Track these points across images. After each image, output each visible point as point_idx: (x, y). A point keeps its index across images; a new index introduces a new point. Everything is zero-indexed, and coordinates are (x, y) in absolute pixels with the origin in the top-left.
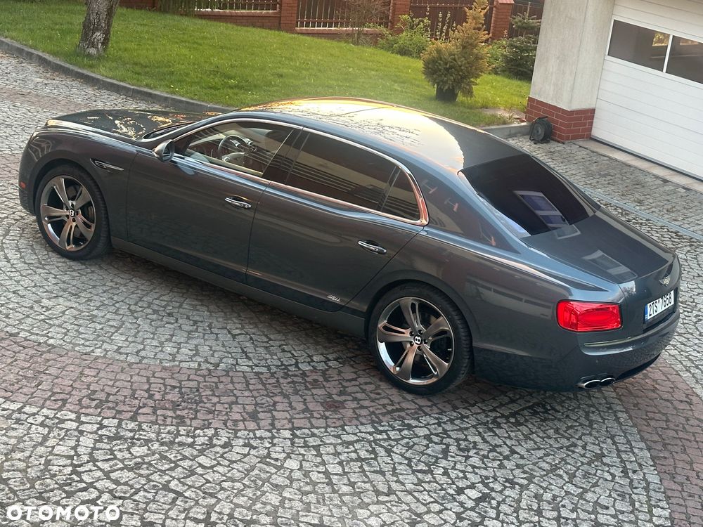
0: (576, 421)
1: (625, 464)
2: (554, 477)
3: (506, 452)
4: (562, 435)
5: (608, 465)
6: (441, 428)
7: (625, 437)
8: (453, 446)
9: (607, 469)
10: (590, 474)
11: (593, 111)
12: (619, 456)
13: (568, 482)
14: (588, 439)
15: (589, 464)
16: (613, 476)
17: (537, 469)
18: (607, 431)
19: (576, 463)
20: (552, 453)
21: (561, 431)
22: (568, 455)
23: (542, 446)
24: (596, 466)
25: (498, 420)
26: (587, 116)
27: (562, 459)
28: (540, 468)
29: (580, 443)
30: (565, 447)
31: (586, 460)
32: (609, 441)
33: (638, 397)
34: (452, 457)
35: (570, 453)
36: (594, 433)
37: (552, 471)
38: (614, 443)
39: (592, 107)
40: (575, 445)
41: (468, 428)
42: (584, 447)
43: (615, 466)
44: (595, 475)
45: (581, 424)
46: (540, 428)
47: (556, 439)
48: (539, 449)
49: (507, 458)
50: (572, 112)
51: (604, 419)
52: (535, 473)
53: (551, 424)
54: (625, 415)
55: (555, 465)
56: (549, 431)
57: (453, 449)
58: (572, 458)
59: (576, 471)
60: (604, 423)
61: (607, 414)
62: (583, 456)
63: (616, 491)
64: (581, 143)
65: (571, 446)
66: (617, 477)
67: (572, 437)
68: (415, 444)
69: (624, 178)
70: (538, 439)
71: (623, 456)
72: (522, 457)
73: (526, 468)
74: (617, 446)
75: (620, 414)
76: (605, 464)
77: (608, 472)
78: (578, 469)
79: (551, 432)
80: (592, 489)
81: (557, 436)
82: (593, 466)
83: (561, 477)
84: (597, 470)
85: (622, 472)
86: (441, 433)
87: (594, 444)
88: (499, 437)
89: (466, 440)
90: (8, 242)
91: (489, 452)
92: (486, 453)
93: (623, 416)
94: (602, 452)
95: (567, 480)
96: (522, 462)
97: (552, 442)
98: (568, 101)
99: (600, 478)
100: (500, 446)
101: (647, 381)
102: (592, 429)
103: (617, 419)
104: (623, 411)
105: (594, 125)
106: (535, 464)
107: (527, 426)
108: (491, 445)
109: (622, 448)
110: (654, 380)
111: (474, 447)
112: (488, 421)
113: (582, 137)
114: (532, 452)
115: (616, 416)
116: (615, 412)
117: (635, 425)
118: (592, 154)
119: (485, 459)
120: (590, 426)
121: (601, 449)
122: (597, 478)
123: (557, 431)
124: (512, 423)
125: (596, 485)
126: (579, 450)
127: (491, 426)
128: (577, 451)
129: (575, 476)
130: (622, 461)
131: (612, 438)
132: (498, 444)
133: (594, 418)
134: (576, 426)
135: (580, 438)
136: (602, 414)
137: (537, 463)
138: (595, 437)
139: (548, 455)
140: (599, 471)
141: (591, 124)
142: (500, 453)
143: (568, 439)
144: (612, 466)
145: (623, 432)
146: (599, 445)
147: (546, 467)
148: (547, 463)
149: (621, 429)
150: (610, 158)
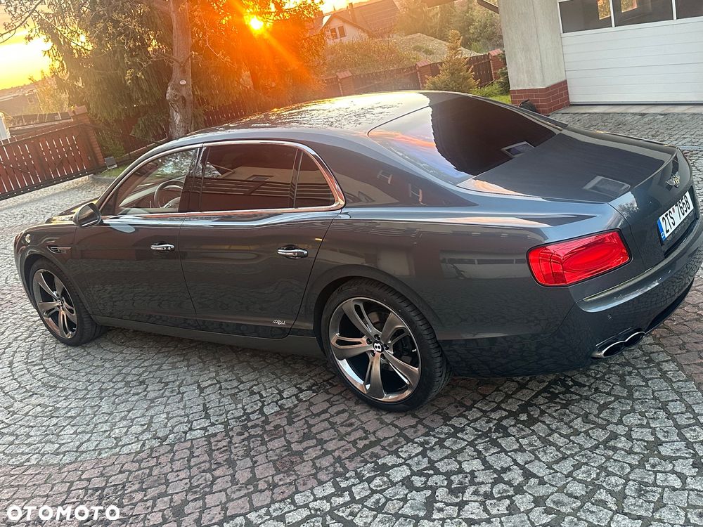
0: (609, 394)
1: (694, 450)
2: (594, 508)
3: (516, 476)
4: (594, 423)
5: (671, 459)
6: (426, 460)
7: (682, 400)
8: (441, 489)
9: (670, 467)
10: (647, 484)
11: (565, 82)
12: (682, 437)
13: (616, 512)
14: (631, 419)
15: (641, 465)
16: (682, 477)
17: (565, 499)
18: (655, 398)
19: (622, 468)
20: (585, 460)
21: (592, 417)
22: (608, 458)
23: (569, 453)
24: (653, 466)
25: (504, 423)
26: (562, 87)
27: (601, 468)
28: (570, 495)
29: (621, 430)
30: (603, 443)
31: (634, 460)
32: (662, 414)
33: (681, 334)
34: (440, 510)
35: (610, 453)
36: (638, 407)
37: (589, 496)
38: (670, 416)
39: (563, 79)
40: (614, 436)
41: (463, 448)
42: (629, 437)
43: (680, 457)
44: (655, 484)
45: (617, 398)
46: (562, 420)
47: (587, 433)
48: (564, 458)
49: (519, 490)
50: (547, 89)
51: (646, 380)
52: (563, 510)
53: (576, 409)
54: (672, 366)
55: (592, 483)
56: (575, 422)
57: (441, 493)
58: (615, 460)
59: (625, 485)
60: (647, 386)
61: (648, 371)
62: (630, 452)
63: (695, 507)
64: (563, 111)
65: (609, 439)
66: (689, 479)
67: (609, 423)
68: (388, 500)
69: (606, 124)
70: (561, 441)
71: (688, 435)
72: (542, 482)
73: (549, 503)
74: (674, 420)
75: (665, 367)
76: (665, 458)
77: (673, 472)
78: (628, 480)
79: (578, 423)
80: (657, 516)
81: (588, 426)
82: (648, 467)
83: (603, 503)
84: (655, 473)
85: (694, 465)
86: (425, 469)
87: (641, 426)
88: (506, 453)
89: (460, 471)
91: (493, 485)
92: (487, 488)
93: (670, 367)
94: (656, 437)
95: (614, 508)
96: (542, 491)
97: (580, 440)
98: (540, 81)
99: (663, 488)
100: (509, 469)
101: (686, 309)
102: (634, 400)
103: (664, 375)
104: (667, 361)
105: (570, 93)
106: (561, 490)
107: (544, 422)
108: (495, 471)
109: (682, 420)
110: (694, 306)
111: (472, 483)
112: (490, 428)
113: (561, 107)
114: (555, 467)
115: (660, 370)
116: (659, 364)
117: (690, 378)
118: (574, 116)
119: (488, 502)
120: (630, 396)
121: (653, 433)
122: (659, 490)
123: (586, 419)
124: (523, 423)
125: (660, 505)
126: (622, 443)
127: (494, 436)
128: (620, 445)
129: (625, 497)
130: (689, 445)
131: (664, 407)
132: (505, 466)
133: (633, 382)
134: (611, 402)
135: (620, 422)
136: (642, 372)
137: (565, 486)
138: (642, 414)
139: (577, 467)
140: (659, 475)
141: (567, 93)
142: (509, 483)
143: (604, 428)
144: (677, 459)
145: (677, 393)
146: (648, 426)
147: (578, 489)
148: (580, 481)
149: (673, 389)
150: (590, 113)
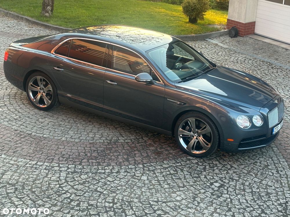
0: (256, 152)
1: (277, 168)
2: (249, 176)
3: (229, 167)
4: (251, 158)
5: (271, 169)
6: (202, 159)
7: (277, 157)
8: (207, 166)
9: (270, 171)
10: (264, 173)
11: (255, 22)
12: (275, 165)
13: (255, 177)
14: (261, 159)
15: (263, 169)
16: (273, 173)
18: (269, 156)
19: (258, 169)
20: (248, 166)
21: (251, 157)
22: (254, 167)
23: (243, 164)
24: (266, 170)
25: (225, 154)
26: (253, 25)
27: (252, 168)
28: (243, 172)
29: (258, 161)
30: (253, 163)
31: (261, 168)
32: (270, 159)
33: (281, 141)
34: (208, 170)
35: (255, 166)
36: (264, 157)
37: (248, 173)
38: (272, 160)
39: (254, 21)
40: (257, 162)
41: (213, 158)
42: (260, 163)
43: (273, 169)
44: (265, 173)
45: (258, 154)
46: (242, 156)
47: (249, 160)
48: (242, 165)
49: (229, 169)
50: (246, 24)
51: (268, 151)
52: (241, 175)
53: (246, 154)
54: (276, 149)
55: (249, 171)
56: (246, 157)
57: (207, 167)
58: (256, 167)
59: (258, 173)
60: (268, 152)
61: (268, 149)
62: (260, 166)
63: (275, 179)
64: (250, 36)
65: (255, 163)
66: (274, 174)
67: (255, 159)
68: (192, 166)
69: (270, 50)
70: (241, 161)
71: (276, 165)
72: (236, 169)
73: (237, 173)
74: (274, 161)
75: (274, 148)
76: (269, 169)
77: (271, 172)
78: (259, 172)
80: (265, 179)
81: (249, 159)
82: (264, 170)
83: (252, 175)
84: (266, 171)
85: (276, 171)
86: (202, 161)
87: (264, 161)
88: (226, 161)
89: (212, 163)
90: (23, 97)
91: (222, 167)
92: (221, 168)
93: (275, 149)
94: (268, 164)
95: (254, 176)
96: (235, 170)
97: (247, 161)
98: (243, 20)
99: (267, 175)
100: (226, 165)
101: (284, 134)
102: (263, 155)
103: (273, 150)
104: (275, 147)
106: (241, 171)
107: (237, 156)
108: (223, 165)
109: (276, 162)
110: (287, 133)
111: (216, 166)
112: (221, 155)
113: (250, 34)
114: (239, 166)
115: (272, 149)
116: (272, 148)
117: (280, 152)
118: (255, 41)
119: (221, 171)
121: (267, 163)
122: (266, 175)
123: (249, 157)
124: (230, 155)
125: (266, 178)
126: (258, 164)
127: (222, 157)
128: (257, 164)
129: (258, 175)
130: (276, 167)
131: (271, 158)
132: (226, 164)
133: (264, 151)
134: (256, 154)
135: (258, 159)
136: (267, 149)
137: (242, 170)
138: (265, 159)
139: (246, 167)
140: (267, 172)
141: (254, 28)
142: (227, 168)
143: (254, 160)
144: (272, 169)
145: (276, 155)
146: (266, 161)
147: (246, 172)
148: (246, 170)
149: (275, 154)
150: (263, 42)
